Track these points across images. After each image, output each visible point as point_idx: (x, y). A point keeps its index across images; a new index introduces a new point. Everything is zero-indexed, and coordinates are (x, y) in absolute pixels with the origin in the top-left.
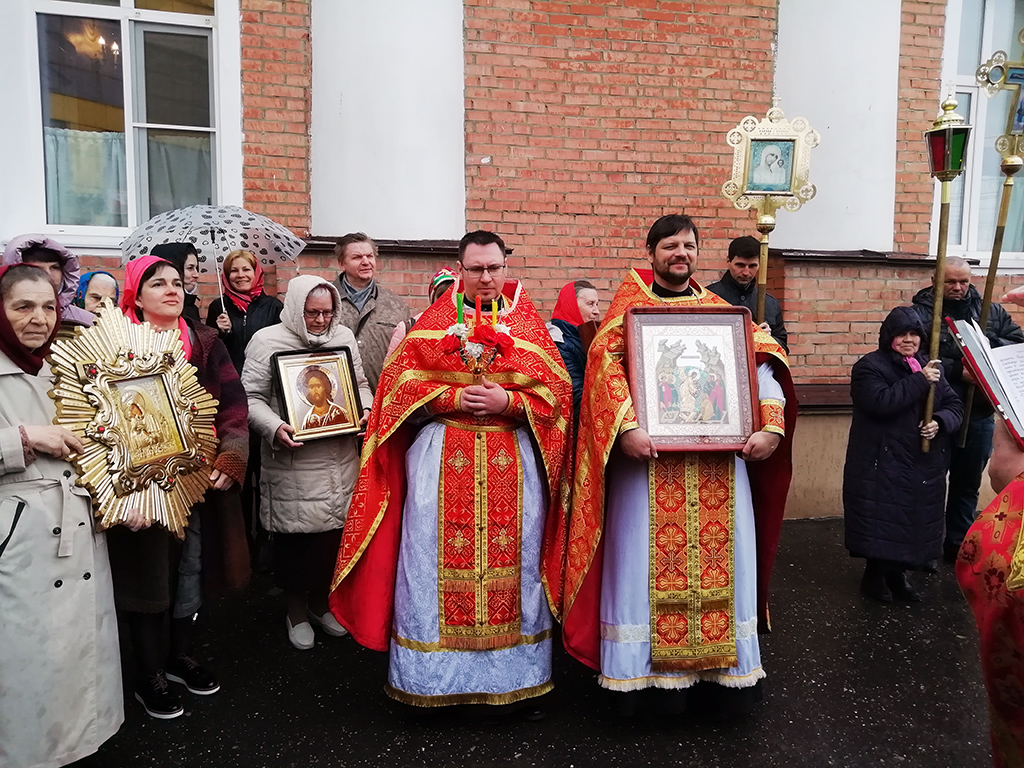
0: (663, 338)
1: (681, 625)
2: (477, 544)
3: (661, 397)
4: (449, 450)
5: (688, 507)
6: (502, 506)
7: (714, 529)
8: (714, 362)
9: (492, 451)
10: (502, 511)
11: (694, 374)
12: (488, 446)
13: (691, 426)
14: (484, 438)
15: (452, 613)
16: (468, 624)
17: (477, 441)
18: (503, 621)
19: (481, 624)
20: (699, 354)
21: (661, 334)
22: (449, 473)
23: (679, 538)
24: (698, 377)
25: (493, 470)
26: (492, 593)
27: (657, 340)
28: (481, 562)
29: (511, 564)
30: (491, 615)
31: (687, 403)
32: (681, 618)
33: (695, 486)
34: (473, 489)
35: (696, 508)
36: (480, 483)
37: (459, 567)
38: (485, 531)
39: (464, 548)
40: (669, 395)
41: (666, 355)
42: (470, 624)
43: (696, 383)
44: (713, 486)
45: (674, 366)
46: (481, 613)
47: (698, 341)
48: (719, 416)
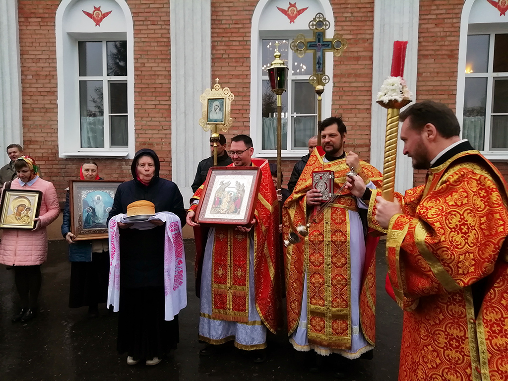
0: (223, 180)
1: (322, 323)
3: (215, 203)
6: (240, 257)
8: (241, 189)
11: (231, 194)
13: (223, 215)
20: (236, 186)
21: (223, 178)
23: (321, 281)
24: (232, 195)
27: (220, 181)
31: (224, 205)
32: (322, 320)
37: (220, 283)
39: (222, 274)
40: (218, 202)
41: (222, 186)
43: (231, 198)
47: (237, 181)
48: (236, 211)
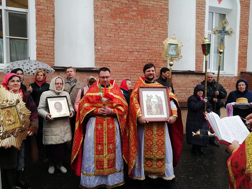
0: (147, 94)
2: (104, 148)
3: (148, 108)
4: (97, 124)
5: (154, 136)
6: (111, 138)
7: (160, 141)
8: (160, 100)
9: (108, 124)
10: (111, 139)
11: (155, 103)
12: (107, 123)
13: (155, 115)
14: (106, 121)
15: (98, 166)
16: (102, 169)
17: (104, 121)
18: (111, 167)
19: (106, 169)
20: (156, 98)
21: (147, 93)
22: (97, 130)
23: (151, 143)
24: (156, 103)
25: (108, 129)
26: (108, 160)
27: (146, 94)
28: (106, 153)
29: (113, 153)
30: (108, 166)
31: (154, 110)
32: (151, 162)
33: (156, 130)
34: (103, 134)
35: (156, 136)
36: (105, 133)
37: (100, 154)
38: (107, 145)
39: (101, 149)
40: (149, 108)
41: (149, 98)
42: (103, 169)
43: (156, 105)
44: (160, 130)
45: (150, 101)
46: (106, 166)
47: (156, 95)
48: (162, 113)
